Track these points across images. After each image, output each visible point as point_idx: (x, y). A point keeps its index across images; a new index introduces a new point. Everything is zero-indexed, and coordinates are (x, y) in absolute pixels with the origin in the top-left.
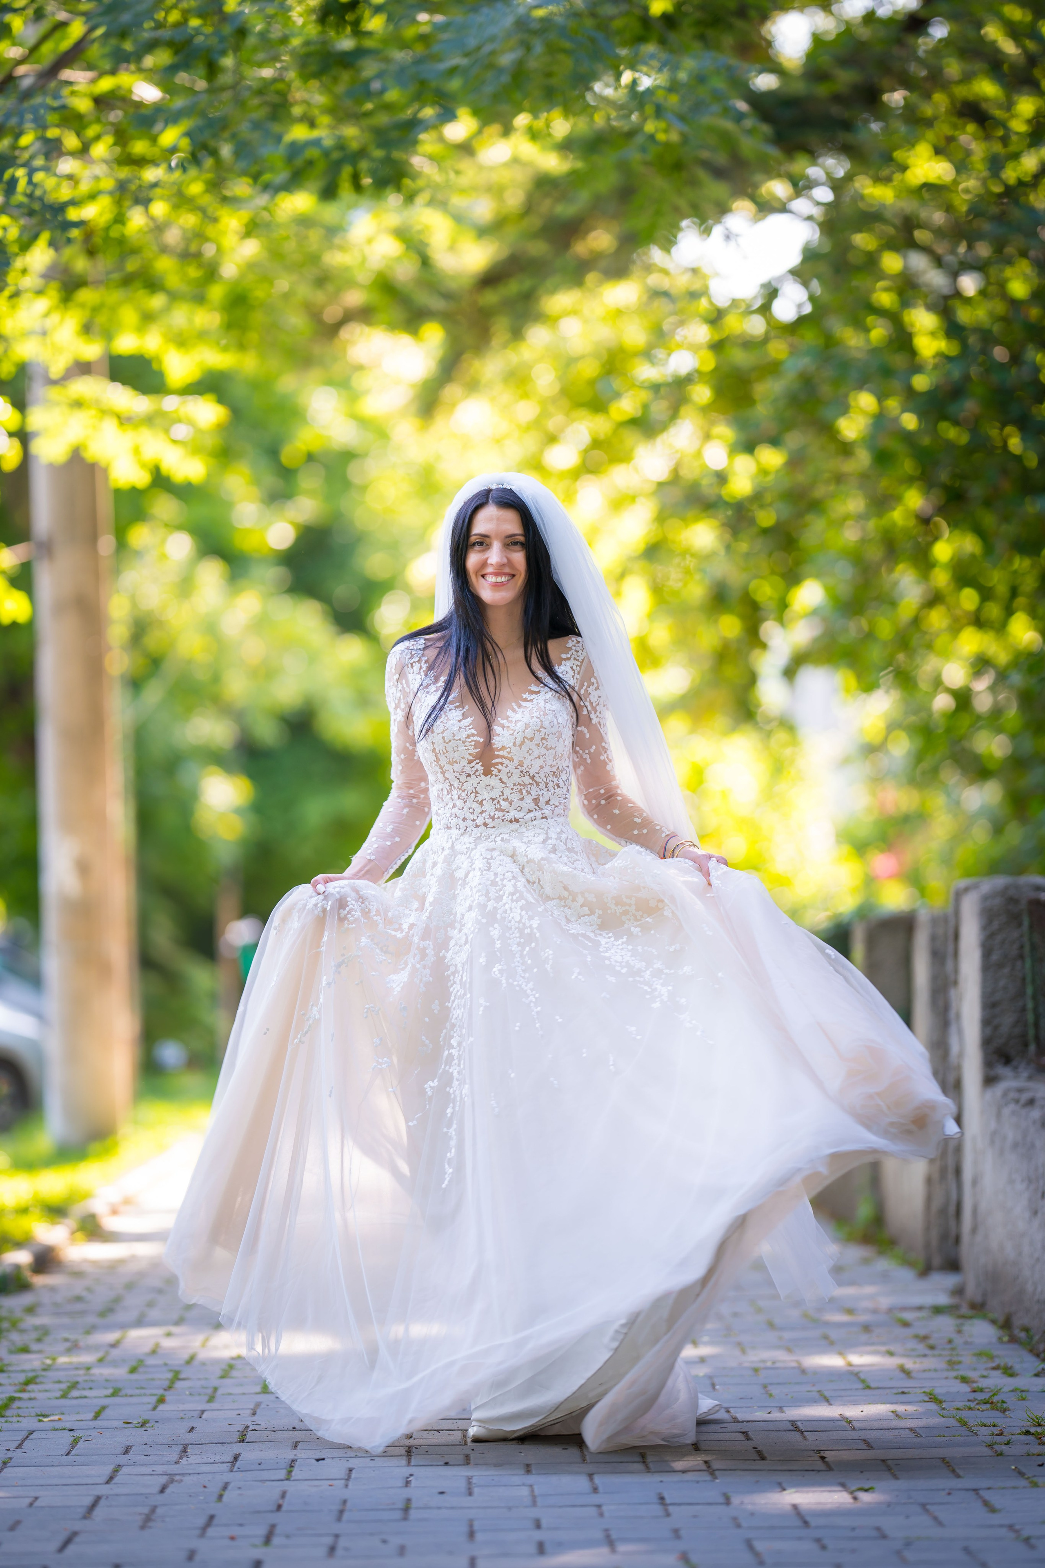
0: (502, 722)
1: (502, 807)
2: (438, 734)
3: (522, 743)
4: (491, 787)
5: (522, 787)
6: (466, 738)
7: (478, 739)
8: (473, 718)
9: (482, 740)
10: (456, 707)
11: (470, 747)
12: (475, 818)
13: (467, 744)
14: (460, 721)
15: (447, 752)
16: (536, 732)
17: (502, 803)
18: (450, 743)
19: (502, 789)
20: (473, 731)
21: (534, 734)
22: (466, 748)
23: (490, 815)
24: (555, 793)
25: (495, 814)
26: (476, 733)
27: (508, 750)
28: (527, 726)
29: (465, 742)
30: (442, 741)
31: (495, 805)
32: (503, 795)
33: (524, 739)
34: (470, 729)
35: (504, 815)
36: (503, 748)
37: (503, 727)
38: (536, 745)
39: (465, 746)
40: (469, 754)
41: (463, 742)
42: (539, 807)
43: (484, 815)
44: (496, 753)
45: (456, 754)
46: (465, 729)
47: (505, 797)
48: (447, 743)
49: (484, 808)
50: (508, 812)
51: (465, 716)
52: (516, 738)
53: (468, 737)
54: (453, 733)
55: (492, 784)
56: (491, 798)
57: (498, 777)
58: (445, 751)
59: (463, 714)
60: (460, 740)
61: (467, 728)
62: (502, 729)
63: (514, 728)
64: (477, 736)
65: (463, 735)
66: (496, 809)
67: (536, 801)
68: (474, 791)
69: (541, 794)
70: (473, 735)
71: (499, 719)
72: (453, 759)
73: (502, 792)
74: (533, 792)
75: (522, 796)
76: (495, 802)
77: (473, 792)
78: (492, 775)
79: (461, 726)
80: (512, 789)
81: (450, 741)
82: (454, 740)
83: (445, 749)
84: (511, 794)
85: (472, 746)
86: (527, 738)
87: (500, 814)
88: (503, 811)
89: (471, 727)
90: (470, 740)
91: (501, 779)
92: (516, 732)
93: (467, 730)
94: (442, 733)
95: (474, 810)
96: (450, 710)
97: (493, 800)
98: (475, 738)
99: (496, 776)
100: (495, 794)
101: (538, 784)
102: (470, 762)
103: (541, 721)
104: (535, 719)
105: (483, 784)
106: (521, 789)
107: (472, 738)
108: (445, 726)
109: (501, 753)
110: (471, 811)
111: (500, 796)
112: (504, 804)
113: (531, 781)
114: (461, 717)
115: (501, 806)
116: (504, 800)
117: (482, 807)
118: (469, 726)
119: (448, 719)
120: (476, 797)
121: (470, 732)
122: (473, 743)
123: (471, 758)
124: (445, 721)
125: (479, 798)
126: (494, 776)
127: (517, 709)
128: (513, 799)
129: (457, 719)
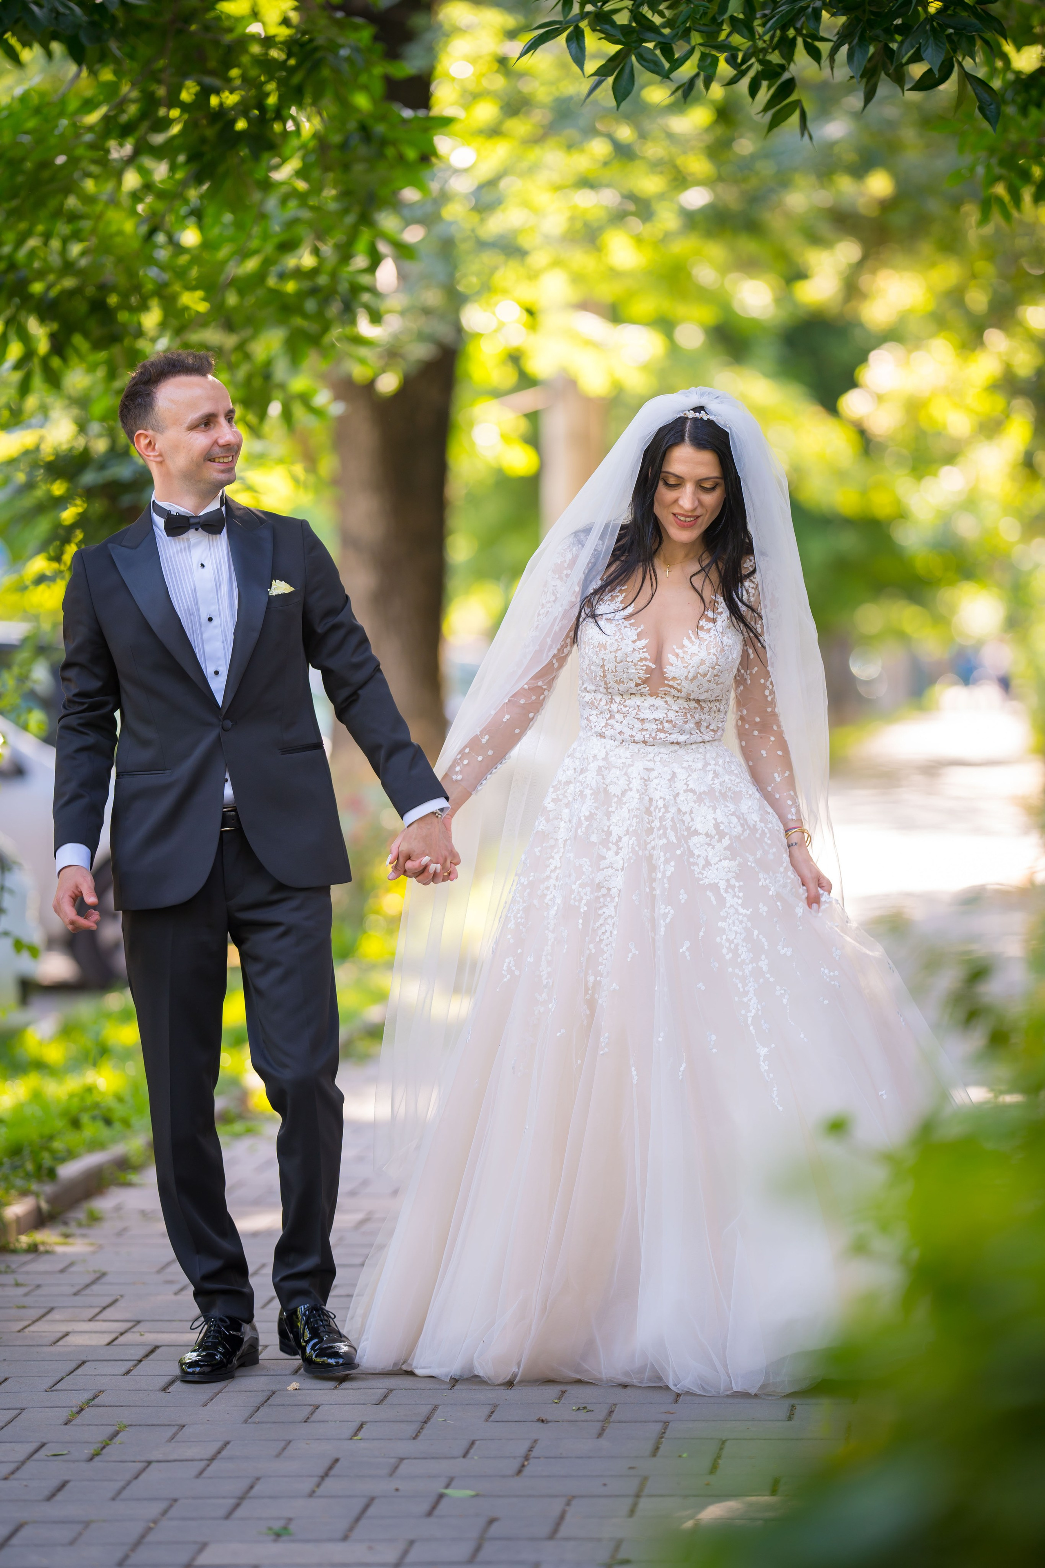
0: (677, 651)
1: (665, 729)
2: (611, 652)
3: (694, 678)
4: (655, 708)
5: (687, 711)
6: (638, 661)
7: (651, 664)
9: (653, 666)
10: (631, 624)
11: (641, 671)
12: (634, 734)
13: (638, 667)
14: (634, 642)
15: (616, 671)
18: (621, 664)
19: (666, 711)
20: (647, 655)
22: (637, 671)
23: (650, 735)
24: (716, 717)
25: (656, 735)
26: (649, 657)
27: (679, 682)
28: (703, 662)
29: (637, 664)
30: (614, 661)
31: (657, 725)
32: (667, 717)
34: (643, 652)
35: (667, 737)
36: (674, 678)
37: (677, 655)
38: (708, 681)
39: (636, 669)
40: (639, 678)
41: (635, 665)
42: (700, 731)
43: (644, 733)
44: (666, 682)
45: (625, 676)
46: (639, 651)
47: (669, 718)
50: (670, 734)
51: (640, 636)
53: (641, 660)
54: (626, 654)
55: (657, 705)
56: (654, 719)
57: (664, 699)
58: (614, 670)
59: (638, 635)
60: (632, 662)
61: (641, 651)
62: (676, 659)
65: (637, 656)
66: (659, 730)
67: (698, 724)
69: (703, 719)
70: (646, 659)
71: (675, 647)
72: (620, 679)
73: (666, 714)
74: (697, 716)
75: (685, 720)
77: (635, 709)
78: (658, 697)
79: (636, 648)
80: (677, 712)
81: (621, 662)
82: (626, 661)
83: (615, 668)
84: (675, 717)
85: (643, 670)
86: (700, 674)
87: (662, 735)
88: (666, 732)
89: (645, 650)
90: (642, 664)
91: (666, 702)
93: (641, 653)
94: (616, 652)
95: (634, 727)
96: (625, 627)
97: (656, 720)
98: (648, 663)
99: (662, 697)
100: (659, 715)
101: (702, 709)
102: (637, 685)
103: (717, 659)
105: (646, 704)
106: (685, 714)
107: (644, 663)
108: (619, 647)
110: (631, 726)
111: (664, 717)
112: (667, 726)
113: (696, 705)
114: (635, 637)
115: (664, 727)
116: (667, 721)
117: (642, 725)
118: (643, 649)
119: (623, 639)
120: (637, 714)
121: (643, 655)
122: (645, 668)
123: (639, 681)
124: (620, 640)
125: (642, 716)
126: (660, 698)
127: (693, 638)
128: (677, 722)
129: (632, 640)
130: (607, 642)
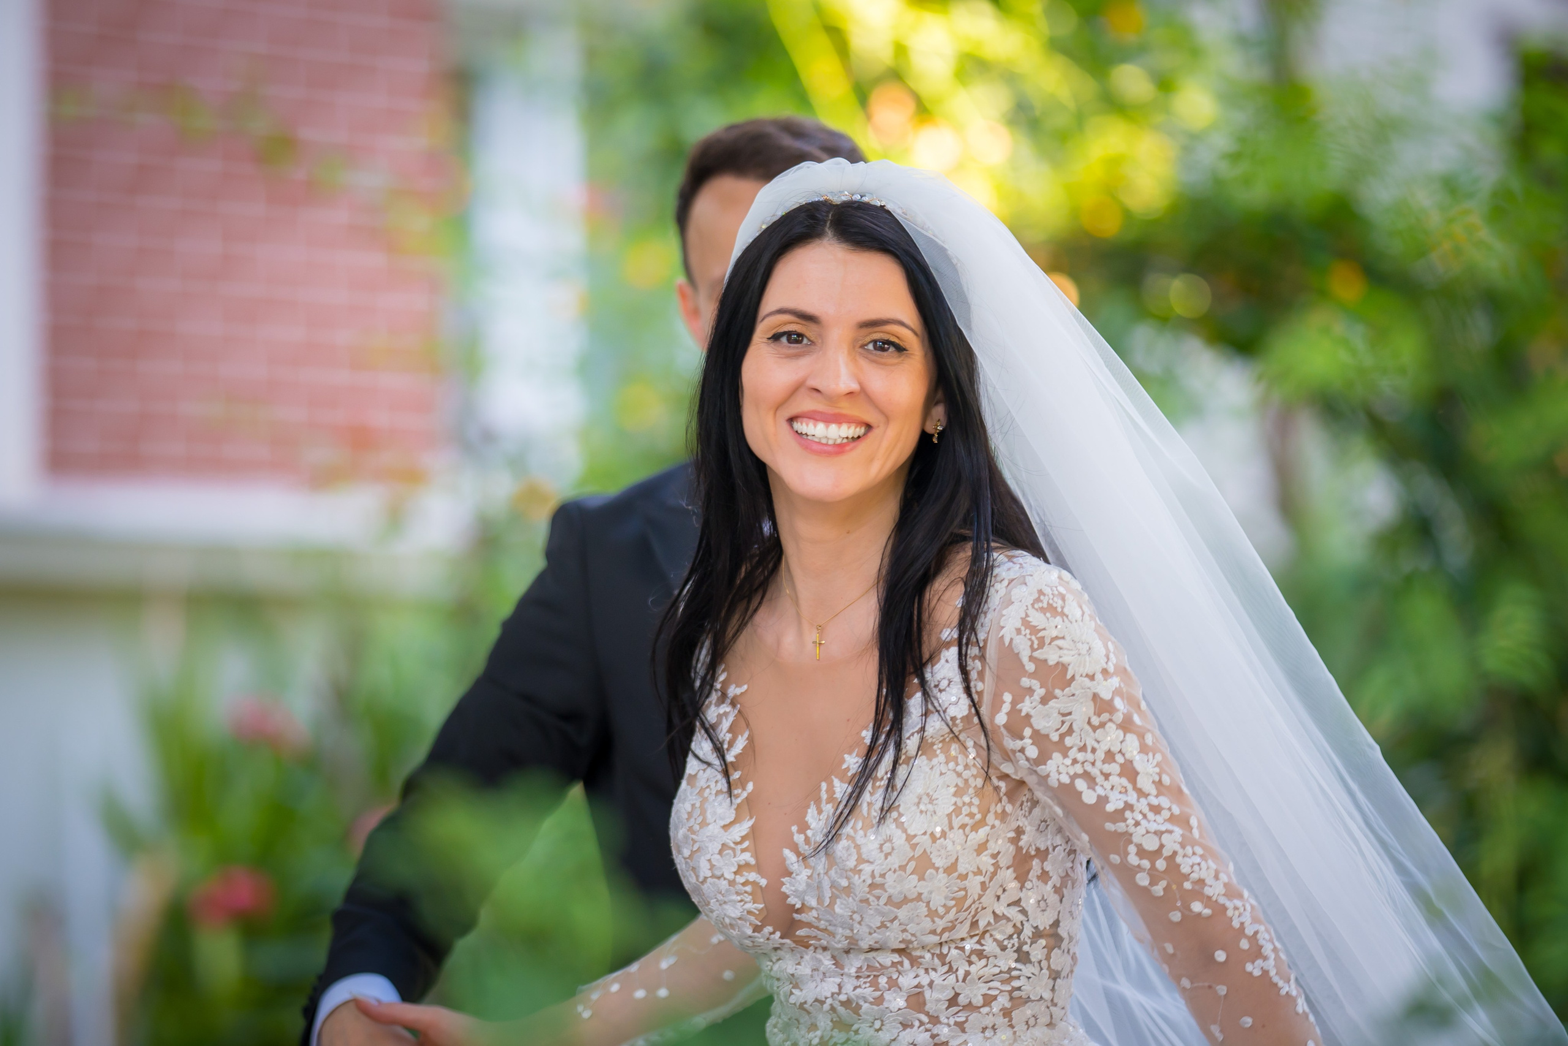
1: (843, 1021)
6: (735, 873)
7: (760, 880)
8: (752, 822)
9: (763, 882)
11: (746, 896)
13: (739, 888)
14: (726, 827)
17: (841, 1009)
18: (707, 885)
19: (839, 979)
20: (747, 857)
21: (849, 880)
22: (741, 896)
24: (967, 973)
26: (753, 862)
27: (814, 912)
29: (735, 882)
33: (832, 892)
34: (743, 851)
36: (805, 906)
37: (797, 850)
39: (738, 893)
40: (750, 911)
41: (732, 883)
42: (927, 1014)
44: (796, 916)
45: (727, 906)
46: (733, 850)
48: (702, 883)
53: (740, 871)
57: (828, 954)
59: (736, 809)
60: (727, 875)
61: (739, 847)
62: (797, 859)
63: (814, 863)
64: (754, 869)
65: (731, 862)
70: (751, 866)
73: (841, 983)
75: (880, 994)
76: (827, 1007)
78: (813, 949)
79: (727, 842)
80: (859, 979)
81: (706, 878)
82: (713, 876)
84: (855, 990)
85: (749, 894)
89: (746, 844)
90: (743, 879)
91: (833, 957)
93: (738, 852)
97: (825, 1001)
98: (753, 876)
99: (825, 949)
102: (756, 924)
106: (875, 978)
107: (746, 875)
108: (694, 842)
109: (801, 917)
111: (836, 994)
112: (846, 1014)
114: (729, 817)
115: (843, 1016)
116: (844, 1003)
118: (740, 843)
119: (704, 822)
120: (791, 993)
121: (741, 860)
122: (748, 888)
123: (755, 920)
124: (697, 827)
125: (798, 998)
126: (820, 950)
127: (824, 805)
129: (723, 823)
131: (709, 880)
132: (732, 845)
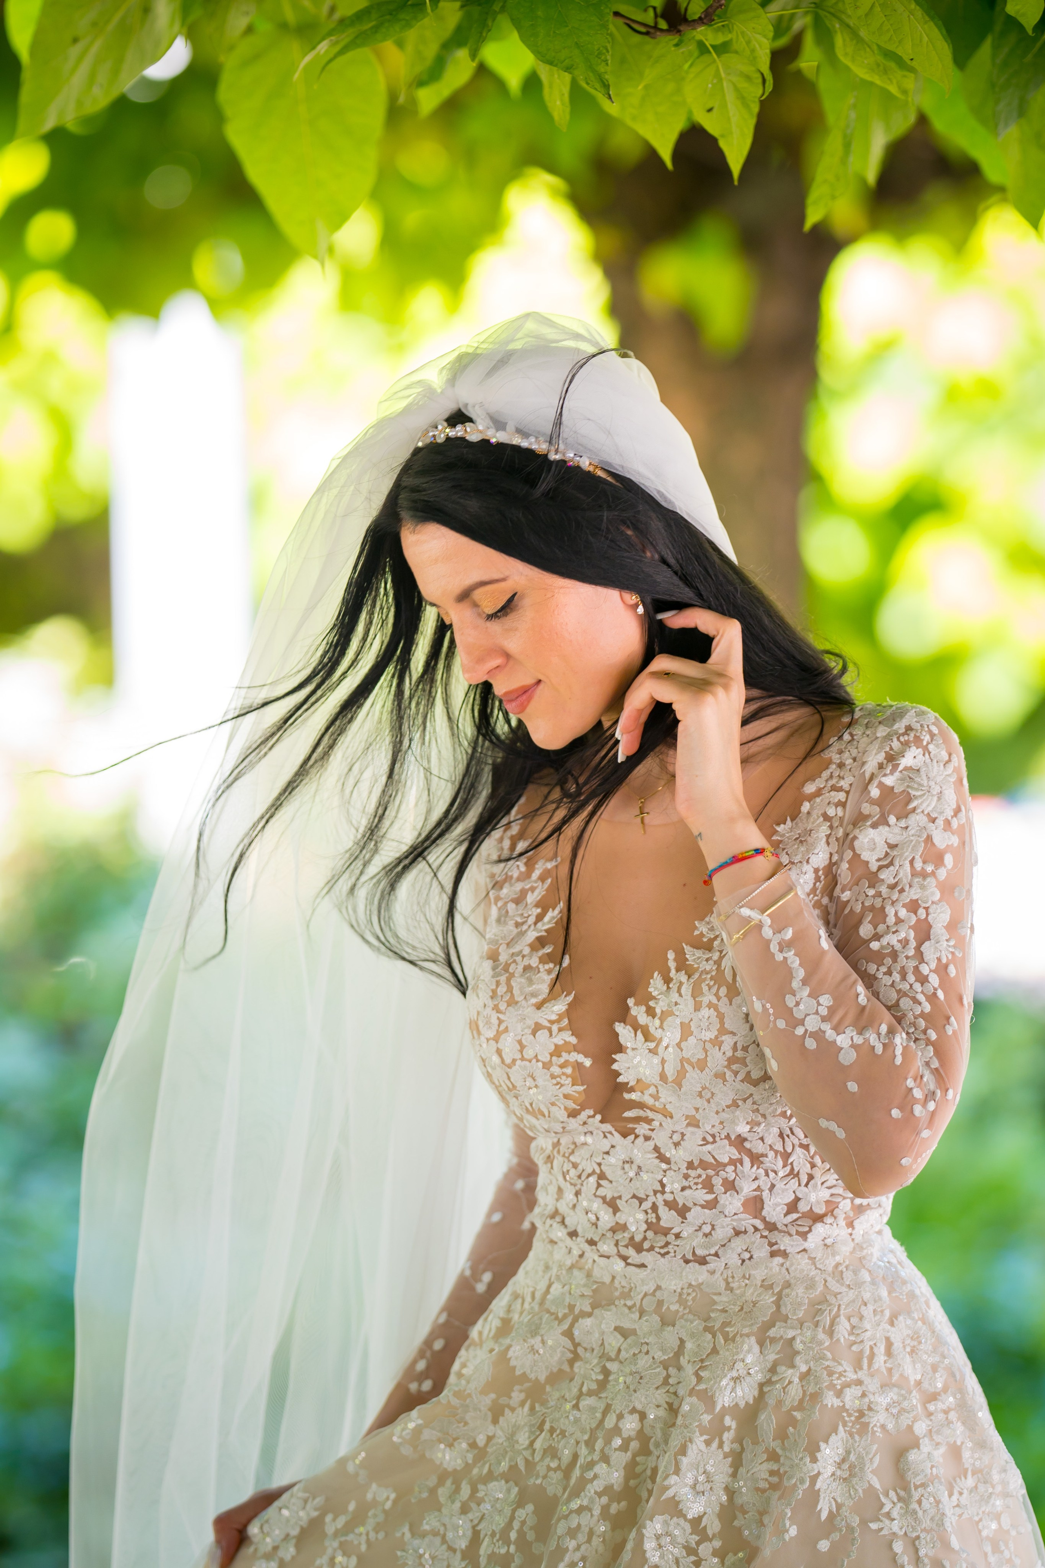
1: (662, 1223)
3: (681, 1074)
4: (635, 1167)
5: (713, 1169)
6: (552, 1054)
7: (580, 1058)
8: (570, 998)
9: (588, 1063)
11: (561, 1080)
13: (556, 1070)
14: (539, 1006)
15: (514, 1087)
16: (708, 1046)
17: (663, 1211)
18: (514, 1068)
19: (660, 1177)
20: (566, 1035)
21: (706, 1051)
22: (554, 1081)
25: (644, 1239)
27: (652, 1090)
29: (551, 1063)
30: (495, 1059)
31: (646, 1212)
32: (663, 1192)
33: (683, 1065)
34: (560, 1029)
35: (670, 1242)
36: (640, 1086)
37: (636, 1027)
38: (716, 1076)
40: (566, 1096)
42: (764, 1221)
43: (619, 1236)
44: (626, 1096)
45: (534, 1094)
46: (550, 1031)
47: (669, 1197)
48: (510, 1067)
49: (621, 1218)
50: (677, 1235)
51: (555, 987)
52: (663, 1062)
53: (557, 1051)
54: (520, 1041)
55: (639, 1160)
56: (635, 1196)
57: (650, 1144)
59: (550, 984)
60: (539, 1057)
61: (555, 1028)
63: (658, 1034)
64: (575, 1049)
65: (546, 1042)
67: (752, 1201)
68: (598, 1171)
69: (766, 1184)
70: (568, 1048)
72: (531, 1104)
73: (661, 1182)
74: (746, 1183)
75: (710, 1197)
76: (647, 1205)
77: (594, 1172)
78: (637, 1137)
79: (541, 1021)
81: (514, 1061)
82: (523, 1059)
83: (509, 1078)
84: (683, 1189)
85: (567, 1076)
86: (688, 1062)
87: (661, 1240)
88: (666, 1231)
89: (565, 1022)
90: (562, 1060)
91: (656, 1149)
92: (661, 1050)
93: (555, 1031)
94: (496, 1037)
96: (527, 968)
97: (641, 1200)
98: (573, 1057)
99: (647, 1138)
100: (646, 1186)
101: (756, 1159)
102: (572, 1113)
104: (705, 1012)
106: (709, 1178)
107: (565, 1056)
108: (500, 1022)
109: (633, 1096)
111: (655, 1192)
112: (668, 1218)
114: (544, 993)
115: (661, 1219)
116: (666, 1203)
117: (615, 1214)
118: (558, 1021)
119: (512, 1002)
120: (599, 1185)
121: (559, 1040)
123: (571, 1105)
124: (503, 1006)
125: (607, 1191)
126: (641, 1139)
127: (673, 973)
128: (690, 1204)
129: (534, 1001)
130: (478, 1013)
131: (518, 1062)
132: (548, 1025)
